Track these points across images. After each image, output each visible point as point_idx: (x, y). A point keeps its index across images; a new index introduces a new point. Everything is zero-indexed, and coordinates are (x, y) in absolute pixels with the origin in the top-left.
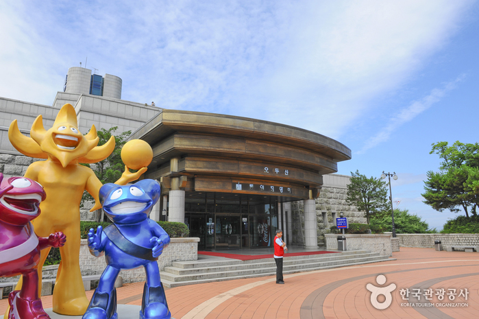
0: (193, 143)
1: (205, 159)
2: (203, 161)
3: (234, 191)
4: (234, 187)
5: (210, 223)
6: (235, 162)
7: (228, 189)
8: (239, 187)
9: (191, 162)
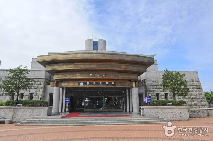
0: (52, 68)
1: (61, 74)
2: (62, 74)
3: (79, 86)
4: (79, 84)
5: (87, 100)
6: (75, 73)
7: (76, 85)
8: (81, 84)
9: (56, 75)
